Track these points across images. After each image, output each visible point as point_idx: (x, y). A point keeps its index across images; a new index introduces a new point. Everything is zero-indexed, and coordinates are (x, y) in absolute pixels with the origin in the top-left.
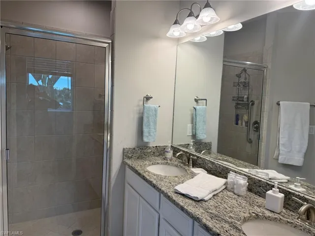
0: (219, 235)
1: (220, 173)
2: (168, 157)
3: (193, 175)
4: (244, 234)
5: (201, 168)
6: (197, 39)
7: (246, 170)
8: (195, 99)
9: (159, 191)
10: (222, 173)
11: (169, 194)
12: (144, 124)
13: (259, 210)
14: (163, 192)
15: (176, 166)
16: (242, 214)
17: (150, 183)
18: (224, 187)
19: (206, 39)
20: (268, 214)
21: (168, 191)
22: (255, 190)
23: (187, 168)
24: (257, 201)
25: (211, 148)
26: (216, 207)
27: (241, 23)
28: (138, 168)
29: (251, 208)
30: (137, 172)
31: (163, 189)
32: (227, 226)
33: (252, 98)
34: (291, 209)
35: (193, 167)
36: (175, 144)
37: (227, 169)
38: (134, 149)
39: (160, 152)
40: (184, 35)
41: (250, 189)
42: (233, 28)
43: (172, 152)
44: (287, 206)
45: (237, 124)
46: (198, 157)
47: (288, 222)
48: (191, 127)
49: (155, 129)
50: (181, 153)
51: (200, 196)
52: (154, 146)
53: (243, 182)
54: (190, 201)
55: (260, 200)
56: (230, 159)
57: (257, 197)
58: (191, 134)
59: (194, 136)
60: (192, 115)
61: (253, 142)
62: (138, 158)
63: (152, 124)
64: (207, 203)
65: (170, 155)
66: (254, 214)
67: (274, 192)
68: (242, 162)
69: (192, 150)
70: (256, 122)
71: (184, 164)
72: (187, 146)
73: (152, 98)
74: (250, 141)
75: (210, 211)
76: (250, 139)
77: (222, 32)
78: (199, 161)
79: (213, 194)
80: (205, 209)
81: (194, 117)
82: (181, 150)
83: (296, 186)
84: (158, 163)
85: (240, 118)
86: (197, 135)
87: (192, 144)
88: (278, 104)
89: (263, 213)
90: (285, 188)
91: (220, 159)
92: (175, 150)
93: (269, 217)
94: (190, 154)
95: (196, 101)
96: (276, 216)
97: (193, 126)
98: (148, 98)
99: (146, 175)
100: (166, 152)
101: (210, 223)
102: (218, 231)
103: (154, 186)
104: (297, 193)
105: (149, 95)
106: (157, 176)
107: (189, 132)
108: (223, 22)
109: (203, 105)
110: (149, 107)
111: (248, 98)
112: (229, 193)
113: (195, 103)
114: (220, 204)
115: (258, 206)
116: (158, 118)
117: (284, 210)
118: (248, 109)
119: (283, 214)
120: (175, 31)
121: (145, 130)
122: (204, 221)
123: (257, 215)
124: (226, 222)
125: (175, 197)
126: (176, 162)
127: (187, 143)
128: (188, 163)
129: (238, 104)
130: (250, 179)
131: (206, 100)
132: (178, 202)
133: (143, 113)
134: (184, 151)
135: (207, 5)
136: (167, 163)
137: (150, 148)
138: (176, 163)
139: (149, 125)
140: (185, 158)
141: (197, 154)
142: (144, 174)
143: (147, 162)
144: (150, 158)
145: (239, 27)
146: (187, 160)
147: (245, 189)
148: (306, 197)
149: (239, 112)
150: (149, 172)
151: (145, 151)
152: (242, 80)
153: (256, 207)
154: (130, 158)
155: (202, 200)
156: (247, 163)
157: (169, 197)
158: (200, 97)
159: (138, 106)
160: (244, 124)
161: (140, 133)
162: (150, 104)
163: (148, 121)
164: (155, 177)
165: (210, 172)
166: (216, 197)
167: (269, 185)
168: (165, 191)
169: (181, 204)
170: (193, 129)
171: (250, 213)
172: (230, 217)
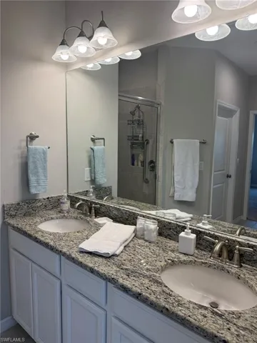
0: (140, 294)
1: (127, 219)
2: (64, 209)
3: (98, 227)
4: (166, 287)
5: (105, 216)
6: (90, 66)
7: (153, 212)
8: (92, 139)
9: (58, 254)
10: (129, 219)
11: (73, 256)
12: (29, 171)
13: (173, 255)
14: (64, 254)
15: (76, 218)
16: (159, 264)
17: (46, 245)
18: (134, 235)
19: (100, 67)
20: (183, 258)
21: (71, 251)
22: (166, 234)
23: (88, 219)
24: (169, 245)
25: (111, 193)
26: (130, 261)
27: (140, 50)
28: (27, 229)
29: (165, 255)
30: (25, 234)
31: (65, 250)
32: (146, 281)
33: (147, 137)
34: (202, 248)
35: (96, 216)
36: (72, 193)
37: (134, 214)
38: (18, 204)
39: (54, 204)
40: (75, 59)
41: (160, 234)
42: (131, 56)
43: (69, 202)
44: (198, 246)
45: (133, 164)
46: (101, 205)
47: (203, 263)
48: (88, 171)
49: (46, 177)
50: (81, 202)
51: (110, 251)
52: (45, 197)
53: (153, 226)
54: (101, 259)
55: (172, 244)
56: (132, 202)
57: (168, 241)
58: (89, 179)
59: (93, 181)
60: (90, 157)
61: (150, 182)
62: (24, 215)
63: (40, 170)
64: (119, 258)
65: (66, 206)
66: (170, 261)
67: (187, 233)
68: (145, 204)
69: (92, 197)
70: (152, 162)
71: (86, 215)
72: (86, 193)
73: (38, 137)
74: (146, 181)
75: (125, 267)
76: (147, 179)
77: (119, 60)
78: (103, 209)
79: (124, 245)
80: (119, 266)
81: (92, 159)
82: (80, 199)
83: (204, 224)
84: (52, 219)
85: (136, 158)
86: (97, 180)
87: (92, 190)
88: (172, 142)
89: (179, 258)
90: (195, 228)
91: (122, 204)
92: (73, 200)
93: (184, 261)
94: (92, 203)
95: (93, 140)
96: (191, 258)
97: (91, 170)
98: (32, 138)
99: (39, 236)
100: (62, 203)
101: (128, 282)
102: (139, 291)
103: (52, 249)
104: (207, 231)
105: (33, 133)
106: (54, 234)
107: (87, 177)
108: (121, 46)
109: (101, 145)
110: (36, 149)
111: (143, 137)
112: (140, 241)
113: (92, 143)
114: (133, 256)
115: (171, 251)
116: (48, 163)
117: (196, 251)
118: (143, 148)
119: (196, 255)
120: (63, 54)
121: (32, 179)
122: (121, 281)
123: (173, 261)
124: (145, 276)
125: (81, 258)
126: (75, 213)
127: (85, 190)
128: (90, 213)
129: (133, 144)
130: (160, 222)
131: (103, 139)
132: (85, 263)
133: (27, 158)
134: (83, 200)
135: (102, 24)
136: (64, 217)
137: (40, 200)
138: (75, 215)
139: (38, 172)
140: (85, 207)
141: (100, 202)
142: (36, 235)
143: (38, 219)
144: (41, 213)
145: (138, 54)
146: (88, 210)
147: (155, 234)
148: (216, 234)
149: (134, 152)
150: (42, 232)
151: (34, 205)
152: (136, 118)
153: (170, 252)
154: (12, 216)
155: (114, 255)
156: (149, 205)
157: (73, 258)
158: (97, 136)
159: (20, 148)
160: (140, 164)
161: (25, 182)
162: (36, 145)
163: (36, 167)
164: (51, 237)
165: (116, 220)
166: (127, 249)
167: (179, 226)
168: (68, 253)
169: (91, 265)
170: (91, 172)
171: (166, 261)
172: (148, 270)
